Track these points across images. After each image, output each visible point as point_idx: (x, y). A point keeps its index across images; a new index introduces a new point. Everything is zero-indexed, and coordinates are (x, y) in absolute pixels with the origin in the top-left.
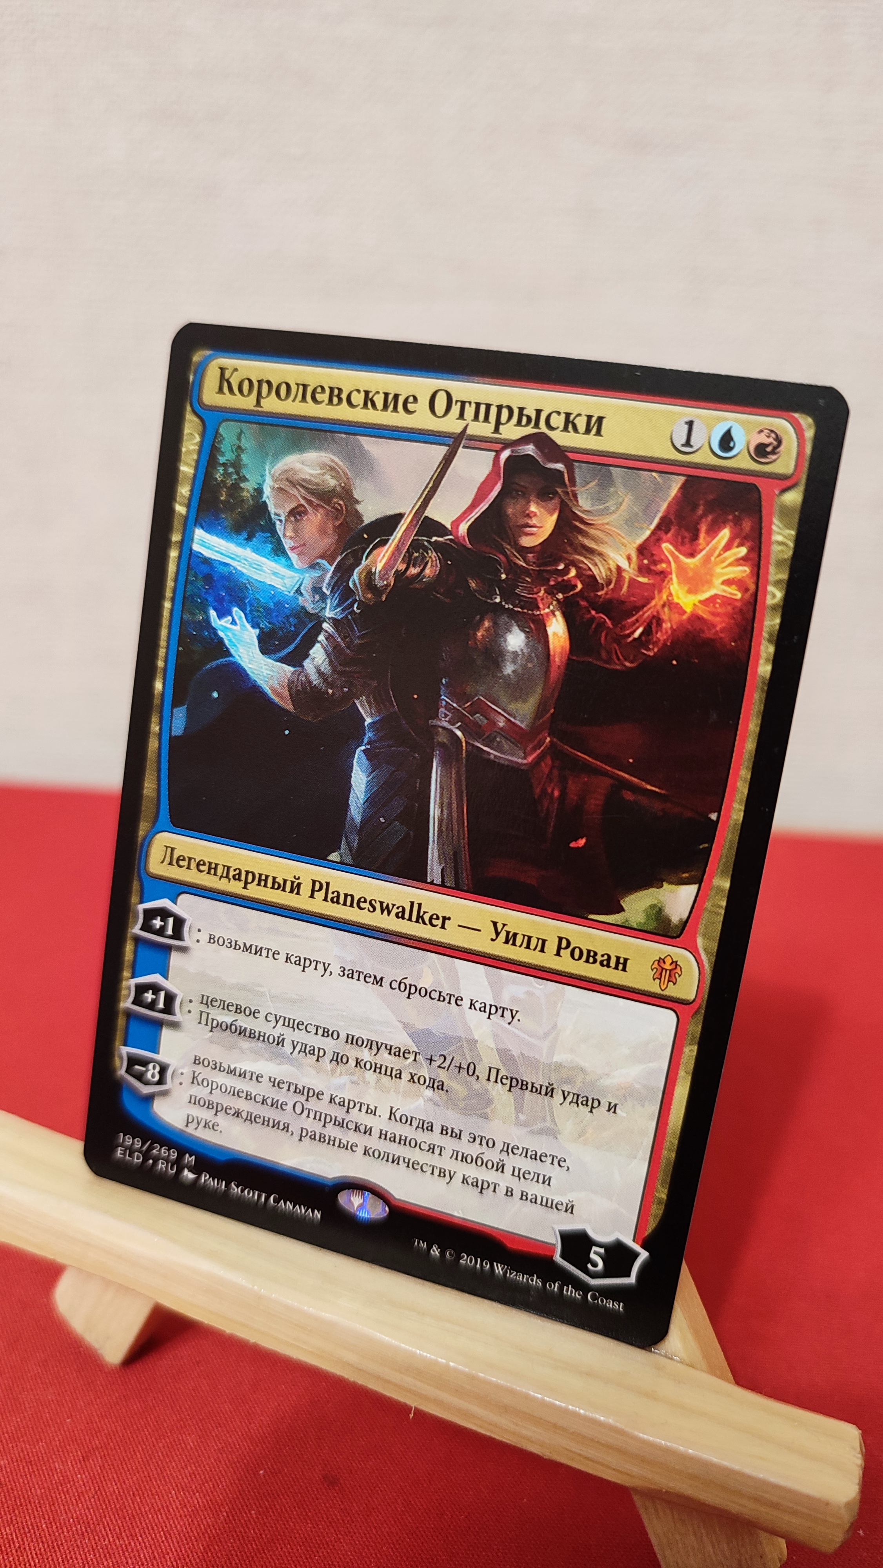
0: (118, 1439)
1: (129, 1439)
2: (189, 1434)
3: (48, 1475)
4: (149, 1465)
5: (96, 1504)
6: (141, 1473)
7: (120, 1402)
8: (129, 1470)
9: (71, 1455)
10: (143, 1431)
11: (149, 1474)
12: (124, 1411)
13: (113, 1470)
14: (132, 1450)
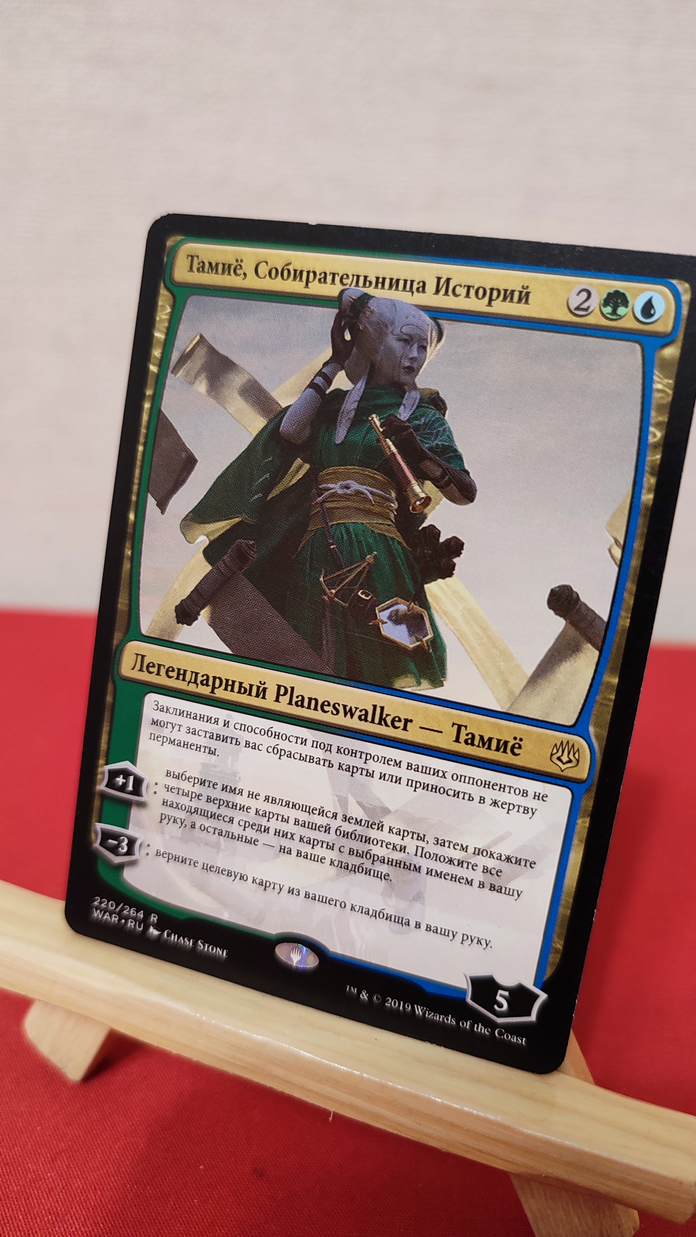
0: (81, 1143)
1: (90, 1143)
2: (140, 1137)
3: (23, 1174)
4: (108, 1164)
5: (64, 1198)
6: (101, 1171)
7: (81, 1112)
8: (90, 1168)
9: (41, 1156)
10: (102, 1136)
11: (107, 1171)
12: (85, 1118)
13: (77, 1168)
14: (92, 1151)
